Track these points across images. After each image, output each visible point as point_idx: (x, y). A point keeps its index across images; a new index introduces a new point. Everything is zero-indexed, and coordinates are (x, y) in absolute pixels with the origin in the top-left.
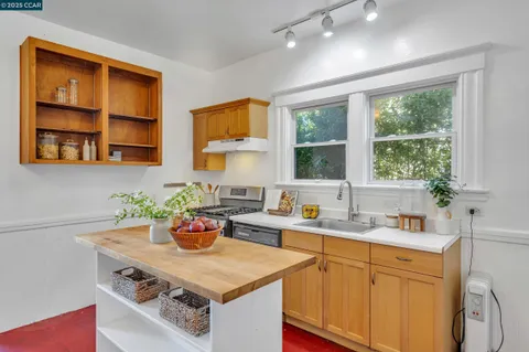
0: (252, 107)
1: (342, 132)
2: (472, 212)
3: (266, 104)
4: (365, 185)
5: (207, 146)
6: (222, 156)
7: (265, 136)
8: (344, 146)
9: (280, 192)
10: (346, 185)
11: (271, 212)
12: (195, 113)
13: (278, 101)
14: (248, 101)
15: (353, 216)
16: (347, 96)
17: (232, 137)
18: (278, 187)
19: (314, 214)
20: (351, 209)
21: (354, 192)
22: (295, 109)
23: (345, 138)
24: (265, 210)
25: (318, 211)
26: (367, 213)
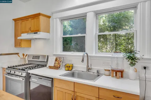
0: (41, 17)
1: (84, 30)
2: (145, 68)
3: (49, 17)
4: (94, 55)
5: (21, 36)
6: (29, 41)
7: (48, 32)
8: (84, 37)
9: (55, 58)
10: (86, 55)
11: (50, 67)
12: (15, 20)
13: (55, 16)
14: (39, 15)
15: (89, 69)
16: (86, 13)
17: (32, 31)
18: (54, 55)
19: (71, 68)
20: (88, 66)
21: (89, 58)
22: (62, 20)
23: (85, 33)
24: (48, 66)
25: (72, 67)
26: (95, 68)
